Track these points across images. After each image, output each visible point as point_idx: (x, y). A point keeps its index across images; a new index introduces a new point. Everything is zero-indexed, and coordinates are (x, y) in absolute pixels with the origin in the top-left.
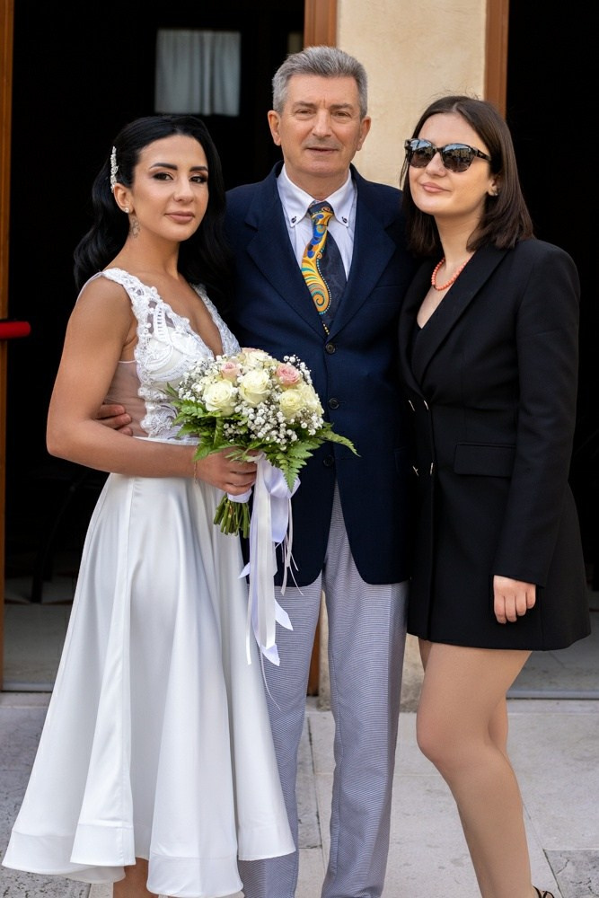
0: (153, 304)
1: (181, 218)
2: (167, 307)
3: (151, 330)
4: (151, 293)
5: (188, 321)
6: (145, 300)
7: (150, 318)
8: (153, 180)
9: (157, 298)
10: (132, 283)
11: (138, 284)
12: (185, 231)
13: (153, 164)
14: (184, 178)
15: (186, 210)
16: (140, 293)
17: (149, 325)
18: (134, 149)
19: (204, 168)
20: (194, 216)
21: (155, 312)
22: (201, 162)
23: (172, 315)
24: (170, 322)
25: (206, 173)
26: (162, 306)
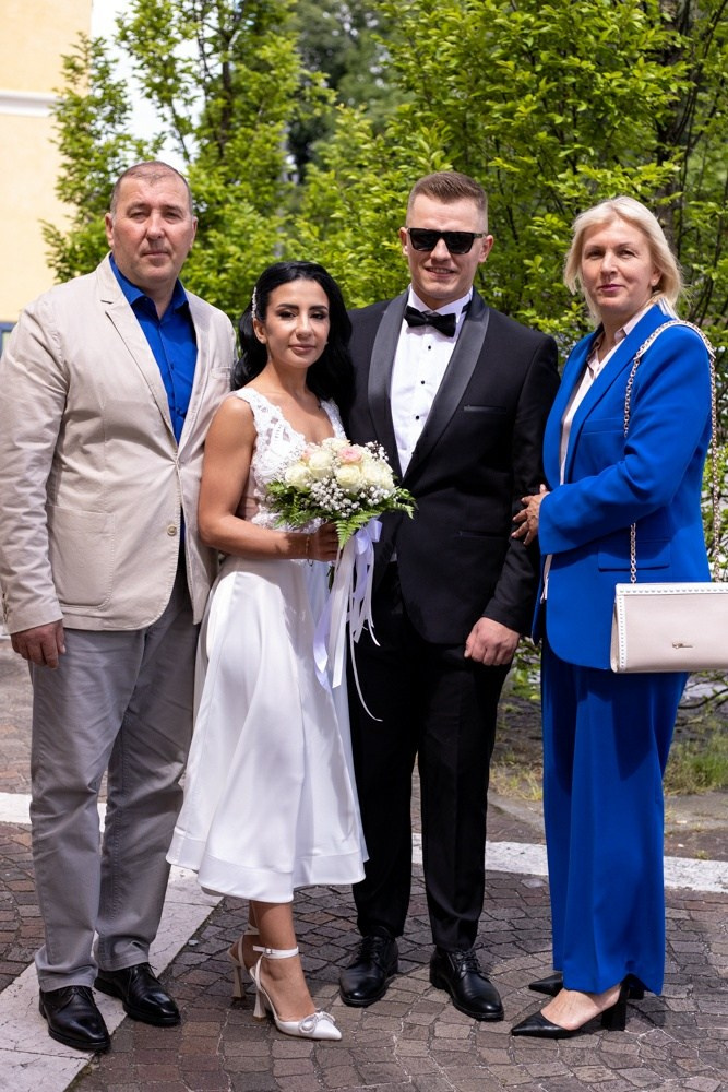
0: (275, 421)
1: (302, 349)
2: (288, 424)
3: (268, 442)
4: (276, 411)
5: (303, 437)
6: (268, 417)
7: (269, 433)
8: (280, 318)
9: (280, 416)
10: (259, 401)
11: (265, 402)
12: (306, 361)
13: (279, 304)
14: (304, 315)
15: (304, 343)
16: (264, 410)
17: (267, 438)
18: (267, 291)
19: (323, 307)
20: (315, 347)
21: (275, 427)
22: (323, 302)
23: (290, 431)
24: (286, 435)
25: (326, 311)
26: (282, 421)
